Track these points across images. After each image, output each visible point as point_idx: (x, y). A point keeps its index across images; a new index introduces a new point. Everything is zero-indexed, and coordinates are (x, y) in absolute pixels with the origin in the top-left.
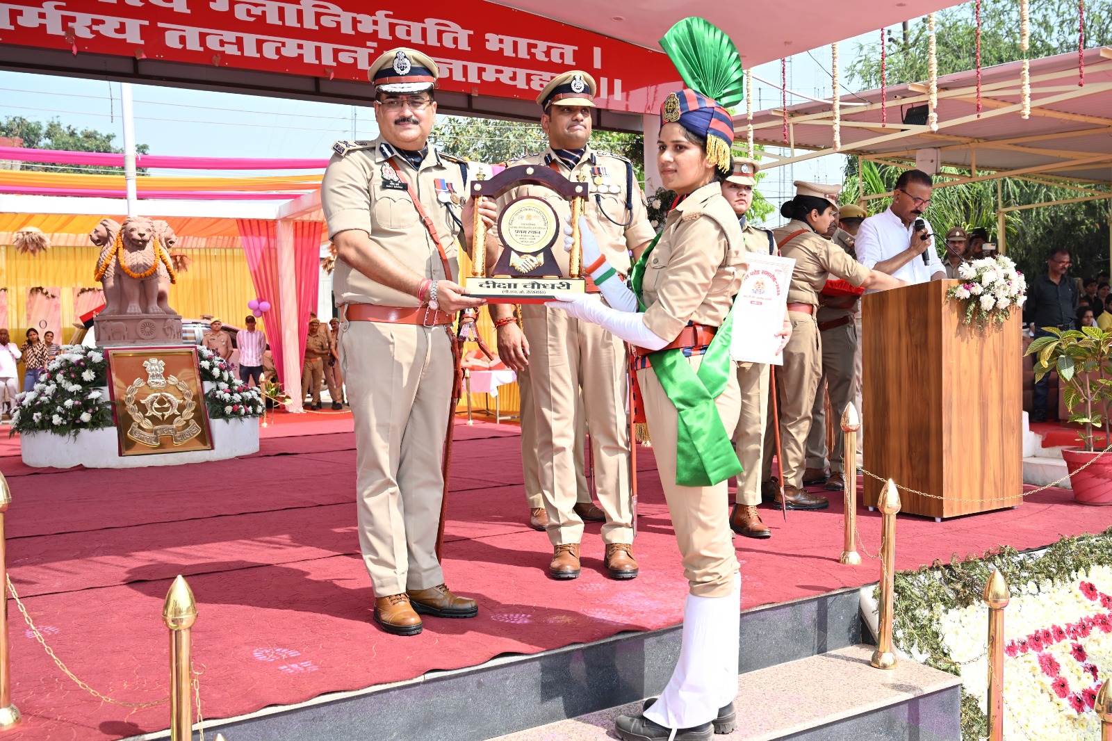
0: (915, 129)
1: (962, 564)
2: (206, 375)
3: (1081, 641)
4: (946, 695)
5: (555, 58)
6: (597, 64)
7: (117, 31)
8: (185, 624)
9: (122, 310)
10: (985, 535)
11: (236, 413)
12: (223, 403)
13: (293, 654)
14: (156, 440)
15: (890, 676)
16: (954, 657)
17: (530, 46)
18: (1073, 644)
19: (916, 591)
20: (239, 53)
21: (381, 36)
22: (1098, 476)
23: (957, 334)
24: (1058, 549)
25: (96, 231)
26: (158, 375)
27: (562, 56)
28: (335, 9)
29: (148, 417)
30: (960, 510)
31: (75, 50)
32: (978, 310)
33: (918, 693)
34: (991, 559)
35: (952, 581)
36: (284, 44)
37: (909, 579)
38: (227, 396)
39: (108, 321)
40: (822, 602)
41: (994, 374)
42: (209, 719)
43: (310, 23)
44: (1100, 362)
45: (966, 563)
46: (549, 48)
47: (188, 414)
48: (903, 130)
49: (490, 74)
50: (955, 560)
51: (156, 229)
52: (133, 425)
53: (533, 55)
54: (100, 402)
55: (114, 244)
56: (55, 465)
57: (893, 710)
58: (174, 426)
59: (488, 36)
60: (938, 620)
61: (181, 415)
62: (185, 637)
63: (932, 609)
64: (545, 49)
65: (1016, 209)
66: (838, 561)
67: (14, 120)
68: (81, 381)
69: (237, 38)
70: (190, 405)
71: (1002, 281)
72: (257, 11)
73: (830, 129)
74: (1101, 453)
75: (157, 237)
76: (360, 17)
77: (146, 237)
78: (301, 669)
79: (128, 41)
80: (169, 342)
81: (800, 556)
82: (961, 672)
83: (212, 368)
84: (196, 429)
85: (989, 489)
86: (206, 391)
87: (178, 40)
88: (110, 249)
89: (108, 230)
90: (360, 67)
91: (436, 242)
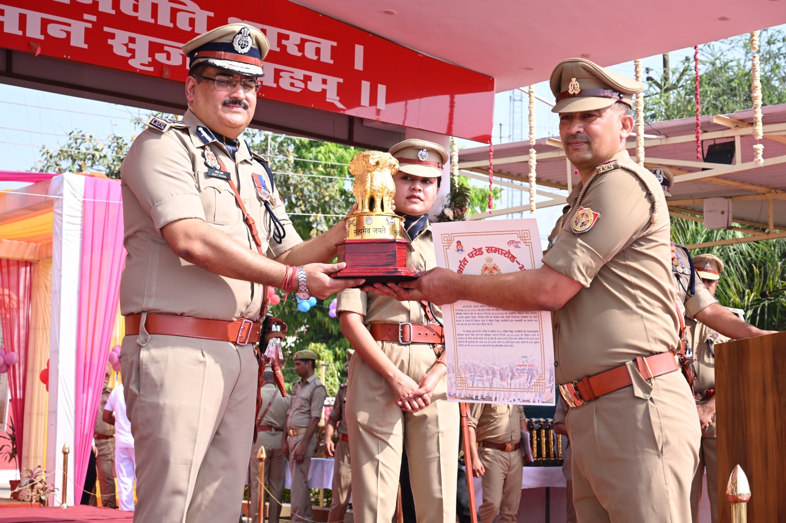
0: (719, 169)
5: (310, 54)
6: (359, 65)
17: (281, 37)
21: (101, 8)
27: (318, 51)
46: (303, 41)
48: (704, 169)
53: (283, 48)
59: (229, 19)
64: (298, 42)
90: (73, 43)
91: (258, 245)
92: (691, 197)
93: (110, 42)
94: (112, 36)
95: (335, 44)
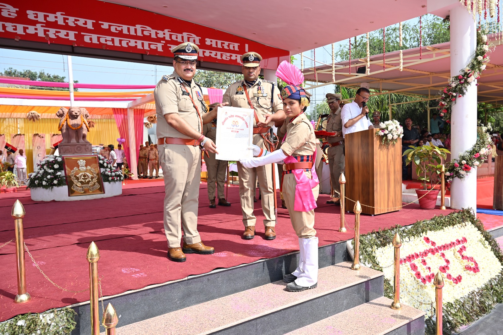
0: (361, 75)
1: (383, 231)
2: (101, 166)
3: (425, 258)
4: (379, 279)
5: (231, 48)
7: (65, 35)
8: (95, 260)
9: (69, 142)
10: (390, 221)
11: (113, 180)
12: (108, 176)
13: (137, 270)
14: (83, 190)
15: (358, 273)
16: (381, 265)
17: (222, 43)
18: (422, 259)
19: (367, 241)
20: (113, 45)
21: (166, 39)
22: (428, 199)
23: (379, 148)
24: (416, 225)
25: (59, 112)
26: (83, 166)
27: (234, 47)
28: (149, 28)
29: (80, 182)
30: (380, 212)
31: (49, 42)
32: (387, 139)
33: (369, 279)
34: (392, 229)
35: (379, 238)
36: (130, 41)
37: (364, 237)
38: (110, 174)
39: (64, 146)
40: (333, 246)
41: (392, 162)
42: (105, 296)
43: (139, 34)
44: (429, 158)
45: (384, 231)
46: (229, 44)
47: (95, 180)
48: (356, 76)
49: (207, 54)
50: (380, 230)
51: (81, 111)
52: (74, 185)
53: (223, 47)
54: (61, 176)
55: (66, 117)
56: (44, 200)
57: (360, 285)
58: (90, 185)
59: (206, 39)
60: (375, 252)
61: (92, 181)
62: (95, 265)
63: (372, 248)
64: (228, 45)
65: (395, 105)
66: (338, 231)
67: (27, 71)
68: (54, 169)
69: (112, 39)
70: (96, 177)
71: (395, 129)
72: (119, 29)
73: (331, 75)
74: (430, 191)
75: (82, 114)
76: (158, 32)
77: (78, 114)
78: (140, 276)
79: (70, 39)
80: (87, 154)
81: (324, 230)
82: (383, 271)
83: (104, 163)
84: (98, 186)
85: (390, 204)
86: (102, 172)
87: (89, 39)
88: (64, 119)
89: (63, 112)
90: (159, 50)
91: (199, 115)
92: (357, 82)
93: (170, 49)
94: (170, 47)
95: (239, 44)
